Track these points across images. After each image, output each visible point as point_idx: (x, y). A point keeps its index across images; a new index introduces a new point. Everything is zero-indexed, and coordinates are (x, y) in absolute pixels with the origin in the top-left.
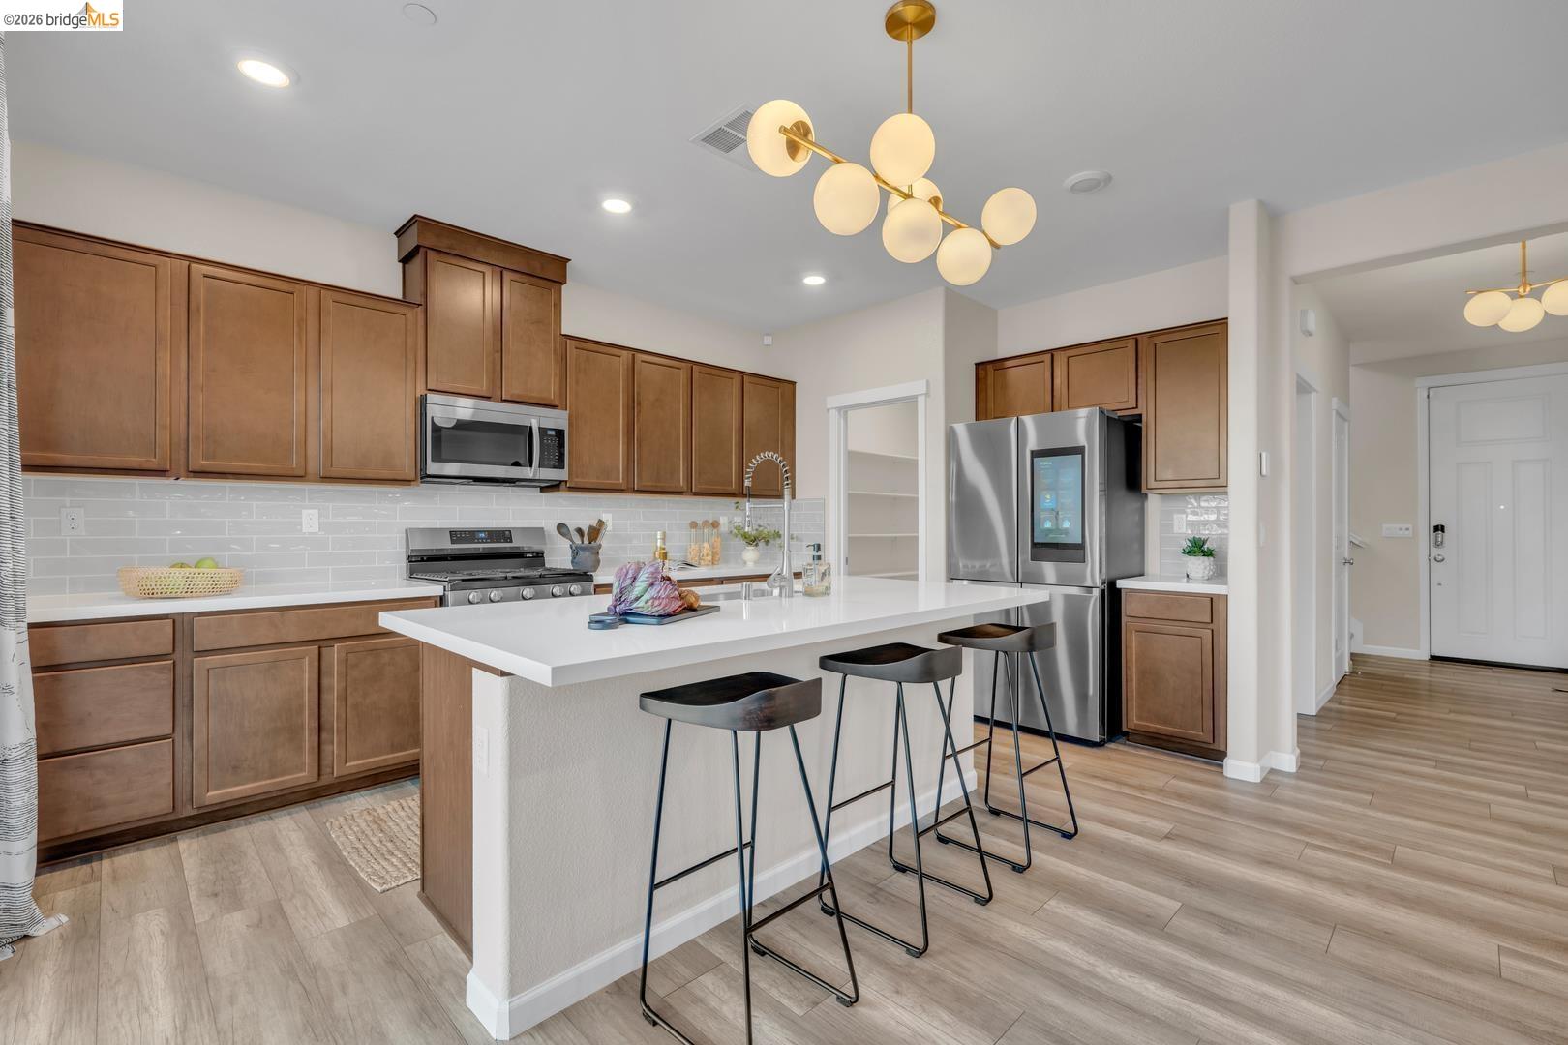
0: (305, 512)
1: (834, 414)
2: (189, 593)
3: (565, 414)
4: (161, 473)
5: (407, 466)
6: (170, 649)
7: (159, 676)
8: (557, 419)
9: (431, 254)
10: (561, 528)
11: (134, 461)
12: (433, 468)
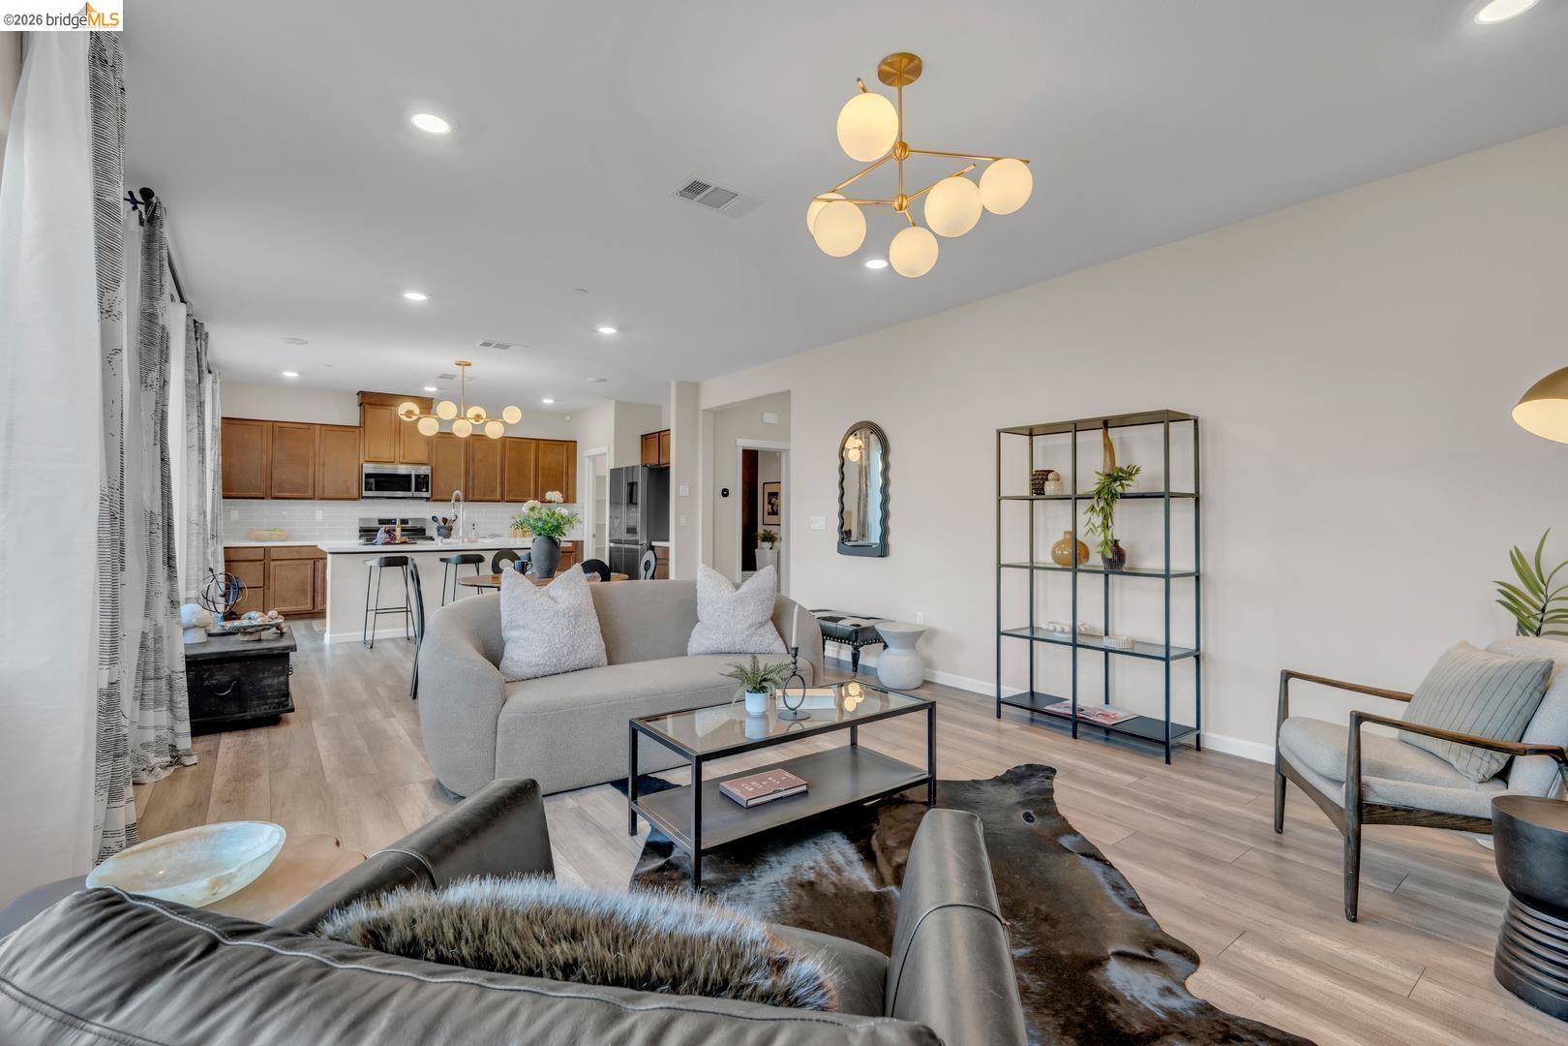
0: (317, 512)
1: (587, 460)
2: (271, 540)
3: (429, 467)
4: (263, 498)
5: (355, 493)
6: (262, 558)
7: (259, 566)
8: (424, 470)
9: (367, 406)
10: (434, 519)
11: (253, 494)
12: (365, 493)
